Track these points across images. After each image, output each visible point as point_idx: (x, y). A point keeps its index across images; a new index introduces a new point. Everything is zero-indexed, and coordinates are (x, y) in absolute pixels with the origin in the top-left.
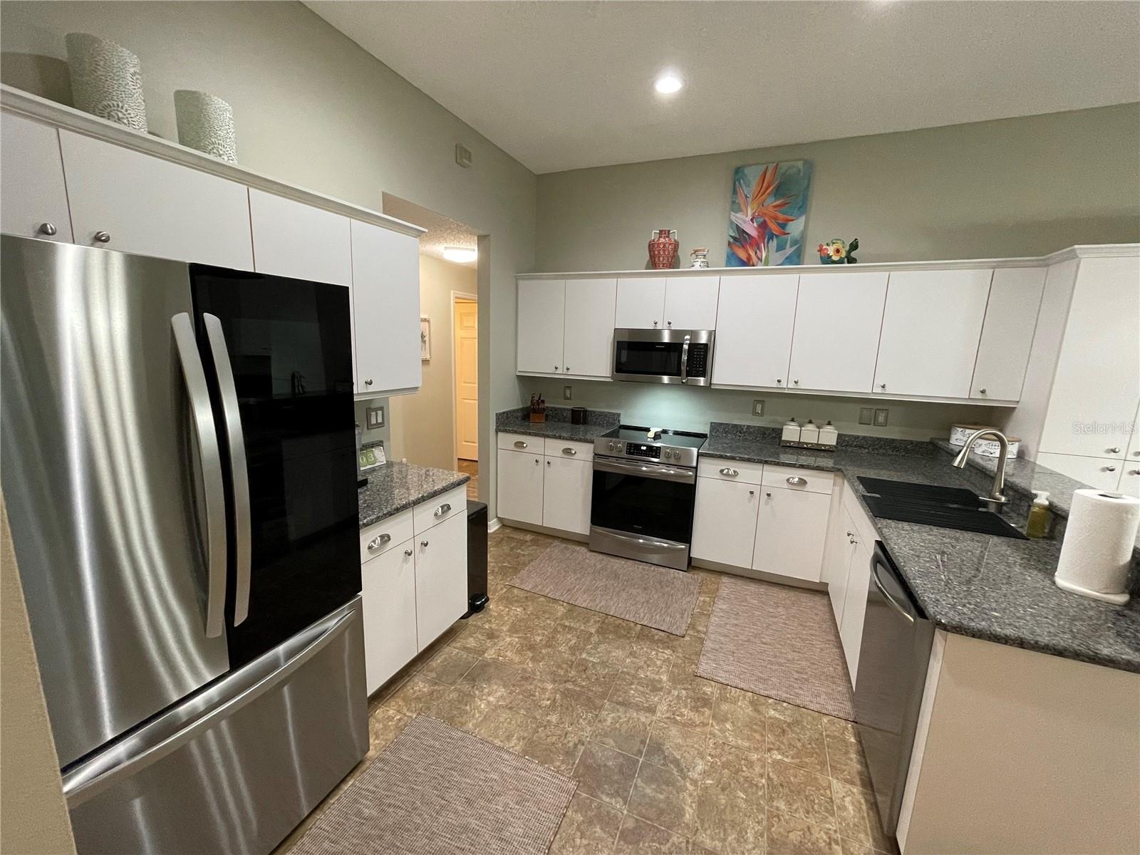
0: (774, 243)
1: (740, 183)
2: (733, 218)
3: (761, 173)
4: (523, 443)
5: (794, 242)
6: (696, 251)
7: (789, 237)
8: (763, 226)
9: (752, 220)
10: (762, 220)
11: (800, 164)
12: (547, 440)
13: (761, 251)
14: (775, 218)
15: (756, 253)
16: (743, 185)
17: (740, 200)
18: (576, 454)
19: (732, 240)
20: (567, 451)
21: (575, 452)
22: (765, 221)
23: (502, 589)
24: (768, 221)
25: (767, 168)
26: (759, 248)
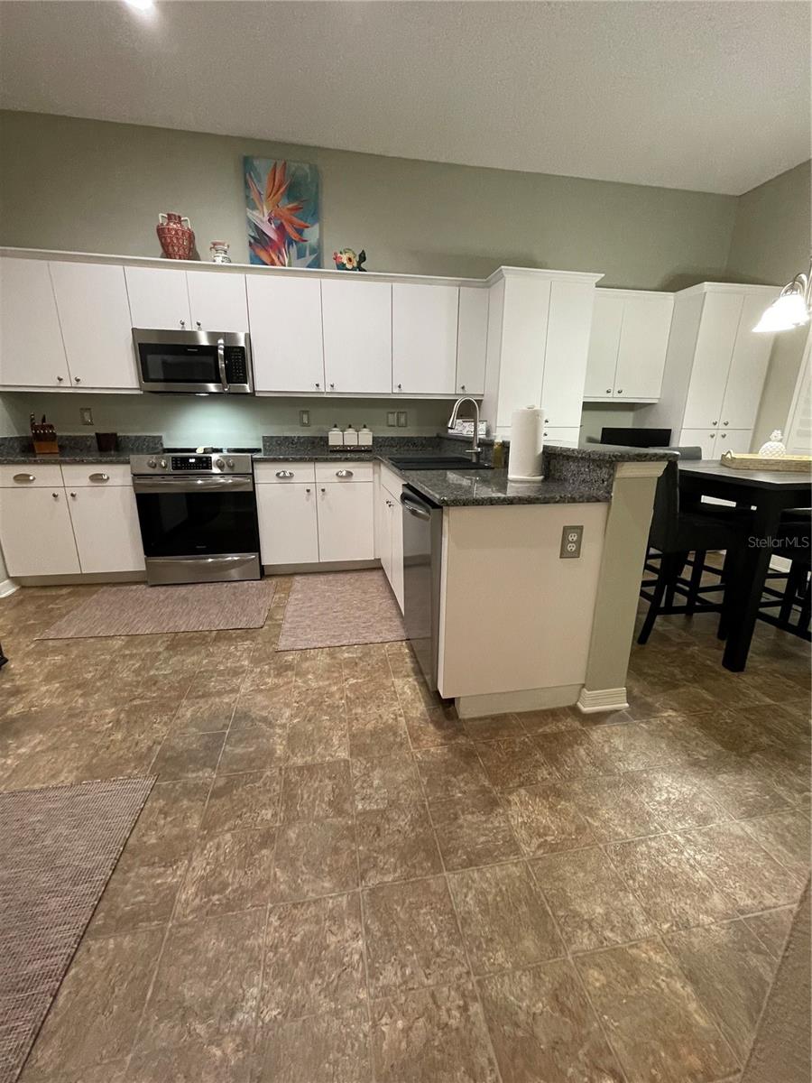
0: (294, 250)
1: (250, 174)
2: (250, 216)
3: (270, 169)
4: (29, 476)
5: (313, 251)
6: (215, 244)
7: (307, 244)
8: (280, 229)
9: (269, 220)
10: (279, 222)
11: (306, 167)
12: (63, 467)
13: (283, 256)
14: (291, 223)
15: (279, 258)
16: (255, 180)
17: (253, 195)
18: (110, 480)
19: (252, 241)
20: (96, 478)
21: (108, 478)
22: (282, 224)
23: (28, 646)
24: (285, 223)
25: (275, 165)
26: (280, 252)
